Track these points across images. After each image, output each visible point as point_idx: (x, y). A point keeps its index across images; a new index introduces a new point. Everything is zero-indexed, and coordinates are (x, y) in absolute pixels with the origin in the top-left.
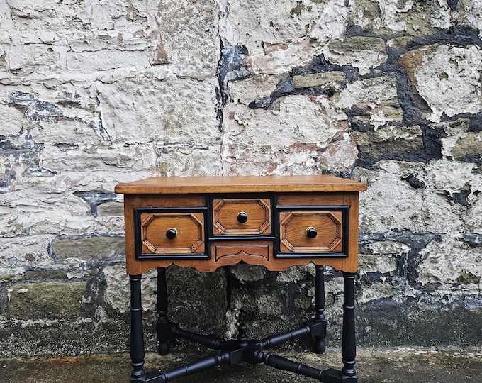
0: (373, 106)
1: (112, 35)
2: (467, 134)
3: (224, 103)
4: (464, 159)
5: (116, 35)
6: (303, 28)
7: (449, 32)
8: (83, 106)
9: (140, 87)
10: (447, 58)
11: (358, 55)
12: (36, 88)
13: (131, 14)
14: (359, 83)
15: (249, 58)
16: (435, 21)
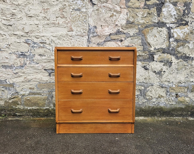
0: (134, 45)
1: (56, 23)
2: (161, 54)
3: (90, 43)
4: (161, 62)
5: (57, 22)
6: (114, 21)
7: (157, 23)
8: (47, 43)
9: (64, 38)
10: (156, 31)
11: (130, 30)
12: (33, 38)
13: (62, 16)
14: (130, 38)
15: (97, 30)
16: (153, 20)
